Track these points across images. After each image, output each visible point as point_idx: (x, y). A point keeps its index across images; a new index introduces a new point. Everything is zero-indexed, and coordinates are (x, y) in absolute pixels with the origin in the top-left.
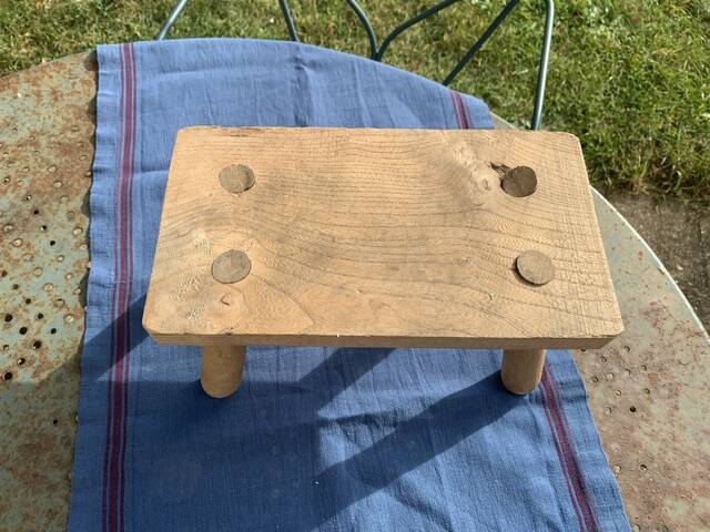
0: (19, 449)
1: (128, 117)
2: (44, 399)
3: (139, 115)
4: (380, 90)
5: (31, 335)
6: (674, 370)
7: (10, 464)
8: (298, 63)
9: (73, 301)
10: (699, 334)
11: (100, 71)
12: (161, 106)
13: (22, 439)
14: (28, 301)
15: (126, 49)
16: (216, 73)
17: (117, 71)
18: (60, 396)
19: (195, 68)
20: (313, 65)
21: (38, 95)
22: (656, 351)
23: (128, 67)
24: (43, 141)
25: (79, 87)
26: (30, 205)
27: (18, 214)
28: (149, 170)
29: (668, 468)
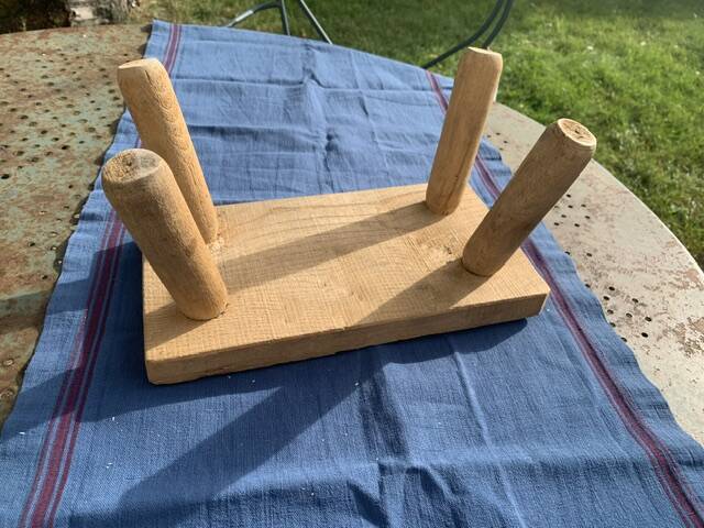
0: (32, 197)
1: (171, 54)
2: (63, 174)
3: (179, 54)
4: (370, 65)
5: (61, 142)
6: (608, 208)
7: (22, 204)
8: (307, 47)
9: (102, 130)
10: (626, 192)
11: (153, 33)
12: (198, 53)
13: (37, 193)
14: (64, 126)
15: (176, 26)
16: (244, 45)
17: (167, 35)
18: (79, 174)
19: (227, 40)
20: (319, 49)
21: (100, 38)
22: (592, 198)
23: (175, 35)
24: (98, 57)
25: (133, 38)
26: (78, 83)
27: (67, 86)
28: (182, 78)
29: (609, 257)
